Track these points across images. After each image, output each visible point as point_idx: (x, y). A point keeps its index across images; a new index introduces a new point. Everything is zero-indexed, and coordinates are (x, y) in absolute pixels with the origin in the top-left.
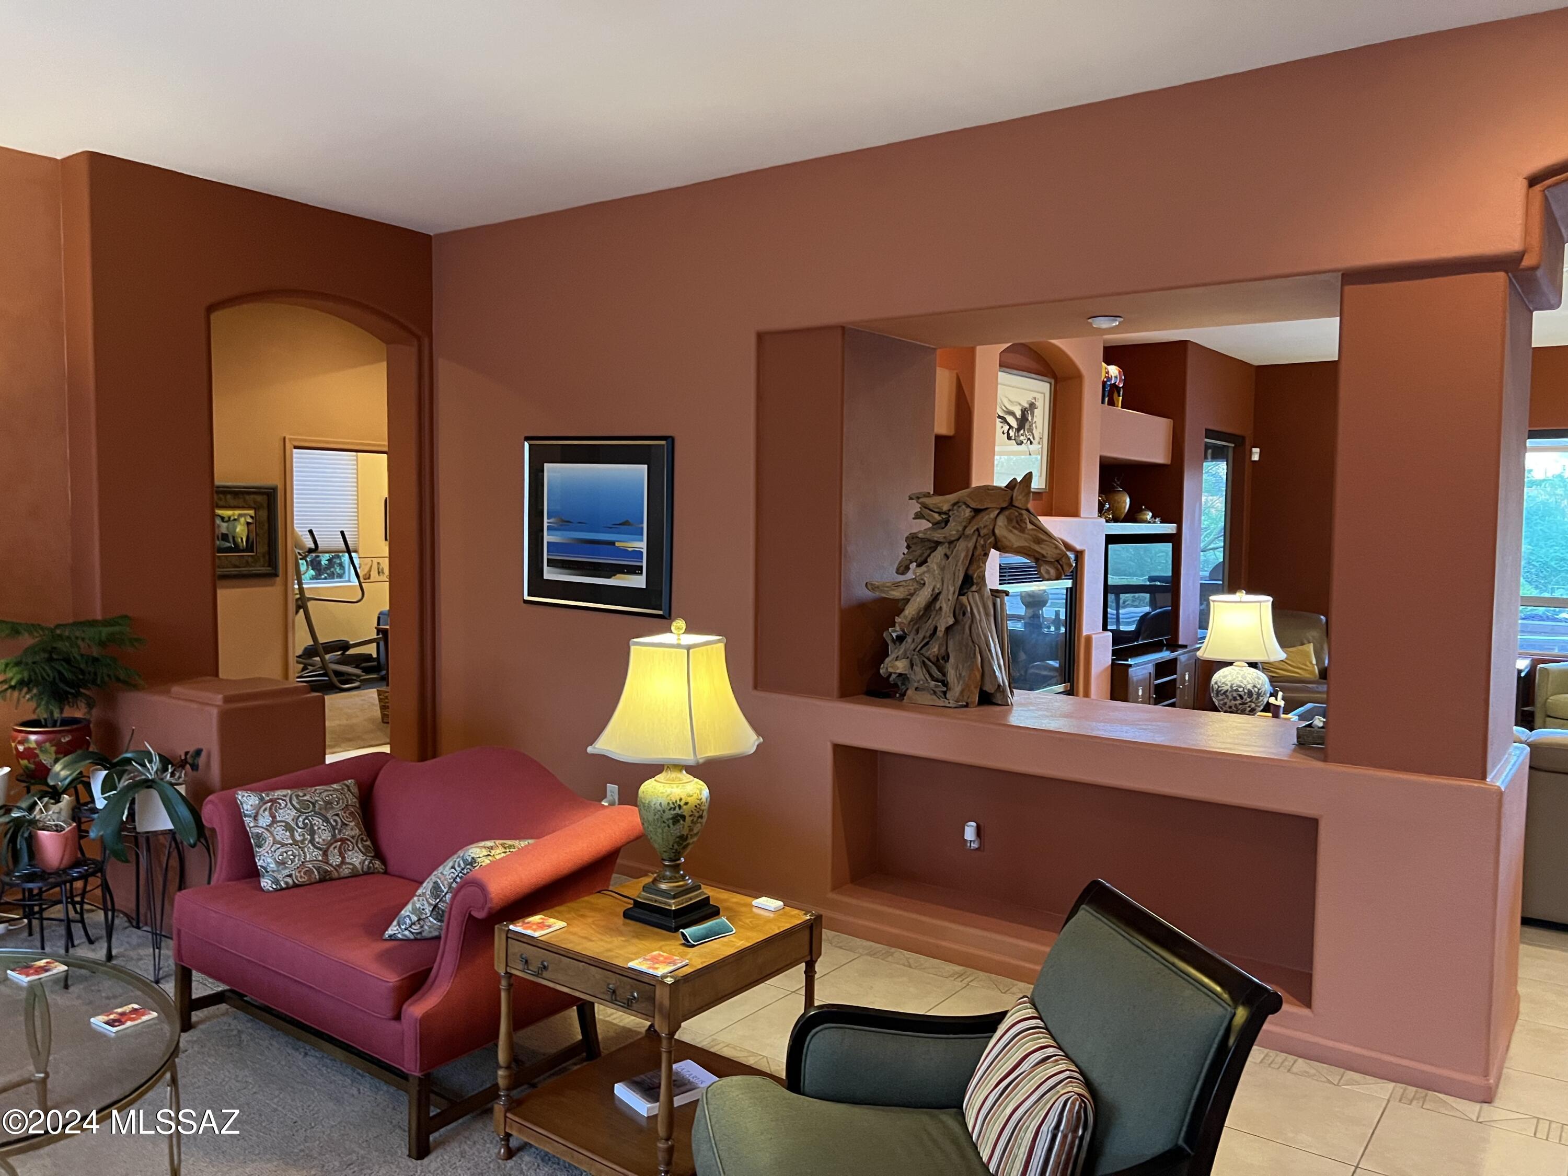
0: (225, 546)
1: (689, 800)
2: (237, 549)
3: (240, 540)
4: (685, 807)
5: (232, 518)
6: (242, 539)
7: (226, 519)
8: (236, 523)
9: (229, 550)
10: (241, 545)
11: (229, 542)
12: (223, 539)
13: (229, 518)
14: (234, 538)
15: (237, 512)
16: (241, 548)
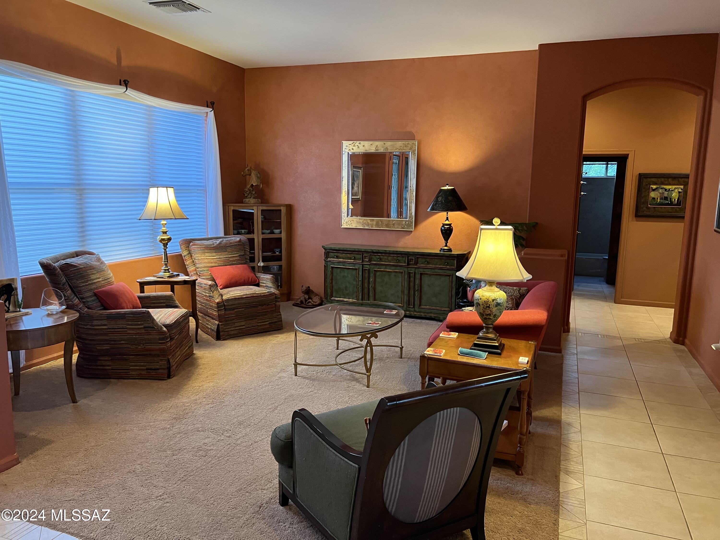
0: (665, 203)
1: (482, 297)
2: (671, 204)
3: (674, 200)
4: (480, 300)
5: (671, 190)
6: (675, 200)
7: (668, 190)
8: (673, 192)
9: (668, 204)
10: (674, 202)
11: (668, 201)
12: (664, 200)
13: (669, 189)
14: (670, 199)
15: (674, 187)
16: (674, 203)
